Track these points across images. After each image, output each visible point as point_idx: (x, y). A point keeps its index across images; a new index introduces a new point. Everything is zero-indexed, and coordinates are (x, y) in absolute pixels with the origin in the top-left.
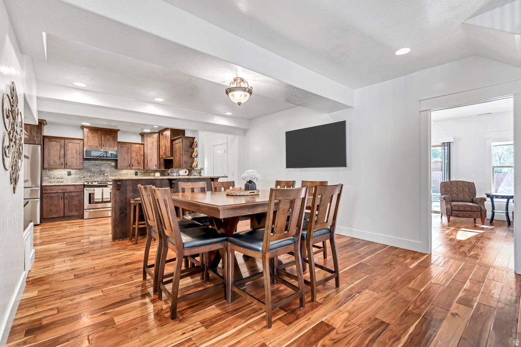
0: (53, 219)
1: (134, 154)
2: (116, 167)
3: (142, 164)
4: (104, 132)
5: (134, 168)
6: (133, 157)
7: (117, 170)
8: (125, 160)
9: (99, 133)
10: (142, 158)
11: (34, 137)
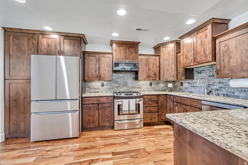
0: (91, 129)
1: (151, 66)
2: (136, 78)
3: (158, 75)
4: (128, 45)
5: (151, 78)
6: (150, 69)
7: (137, 81)
8: (144, 71)
9: (124, 47)
10: (158, 69)
11: (76, 51)
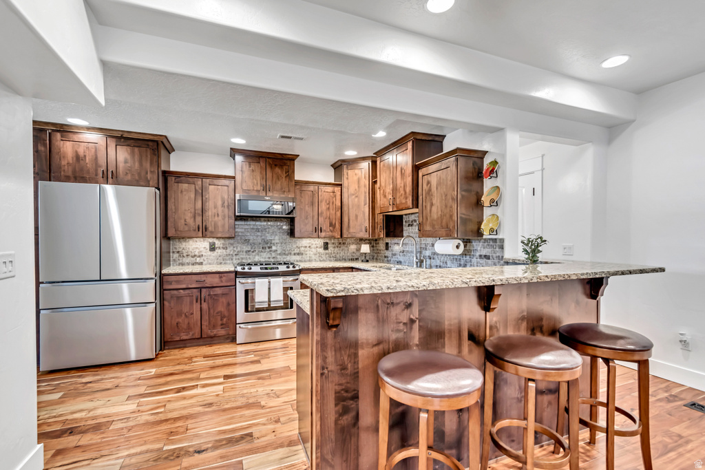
0: (182, 344)
1: (323, 207)
2: (292, 233)
3: (338, 226)
4: (270, 161)
5: (323, 234)
6: (322, 213)
7: (294, 239)
8: (307, 218)
9: (262, 164)
10: (339, 214)
11: (147, 173)
